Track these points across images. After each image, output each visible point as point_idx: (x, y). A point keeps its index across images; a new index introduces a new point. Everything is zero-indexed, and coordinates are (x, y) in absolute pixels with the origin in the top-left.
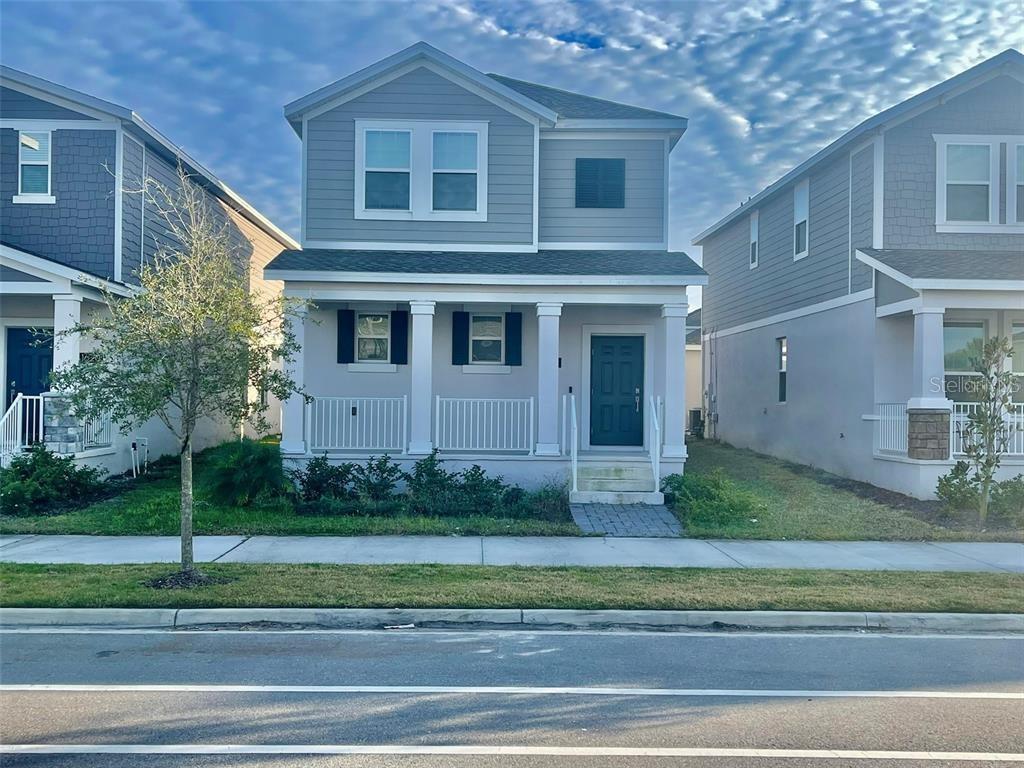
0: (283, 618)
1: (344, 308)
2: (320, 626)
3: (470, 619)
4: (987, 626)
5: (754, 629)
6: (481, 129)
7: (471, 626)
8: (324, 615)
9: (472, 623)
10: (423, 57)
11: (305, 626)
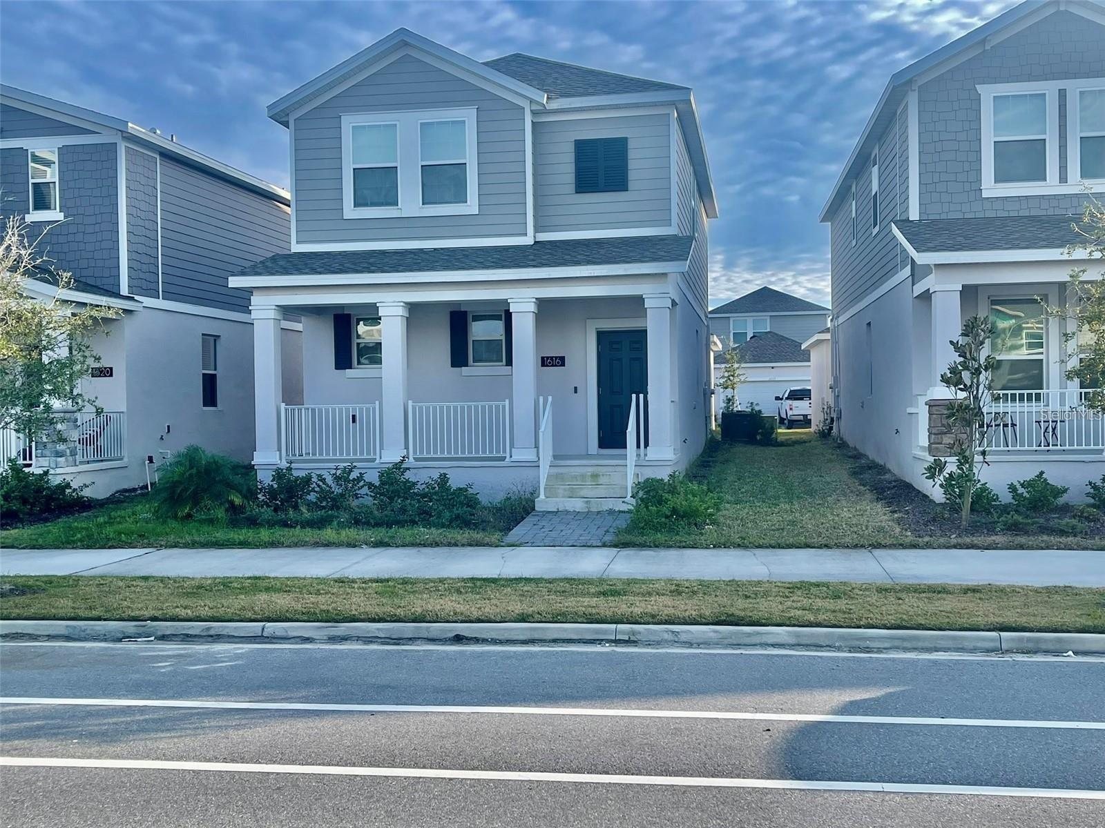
0: (36, 630)
1: (340, 312)
2: (68, 638)
3: (212, 632)
4: (747, 641)
5: (495, 642)
6: (469, 115)
7: (210, 639)
8: (75, 627)
9: (212, 636)
10: (406, 44)
11: (50, 637)
